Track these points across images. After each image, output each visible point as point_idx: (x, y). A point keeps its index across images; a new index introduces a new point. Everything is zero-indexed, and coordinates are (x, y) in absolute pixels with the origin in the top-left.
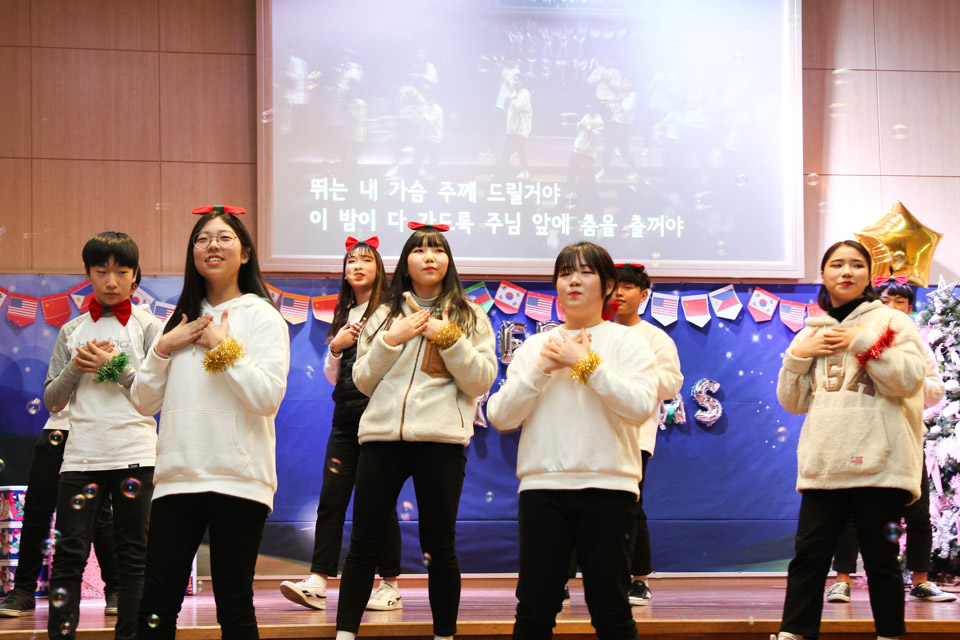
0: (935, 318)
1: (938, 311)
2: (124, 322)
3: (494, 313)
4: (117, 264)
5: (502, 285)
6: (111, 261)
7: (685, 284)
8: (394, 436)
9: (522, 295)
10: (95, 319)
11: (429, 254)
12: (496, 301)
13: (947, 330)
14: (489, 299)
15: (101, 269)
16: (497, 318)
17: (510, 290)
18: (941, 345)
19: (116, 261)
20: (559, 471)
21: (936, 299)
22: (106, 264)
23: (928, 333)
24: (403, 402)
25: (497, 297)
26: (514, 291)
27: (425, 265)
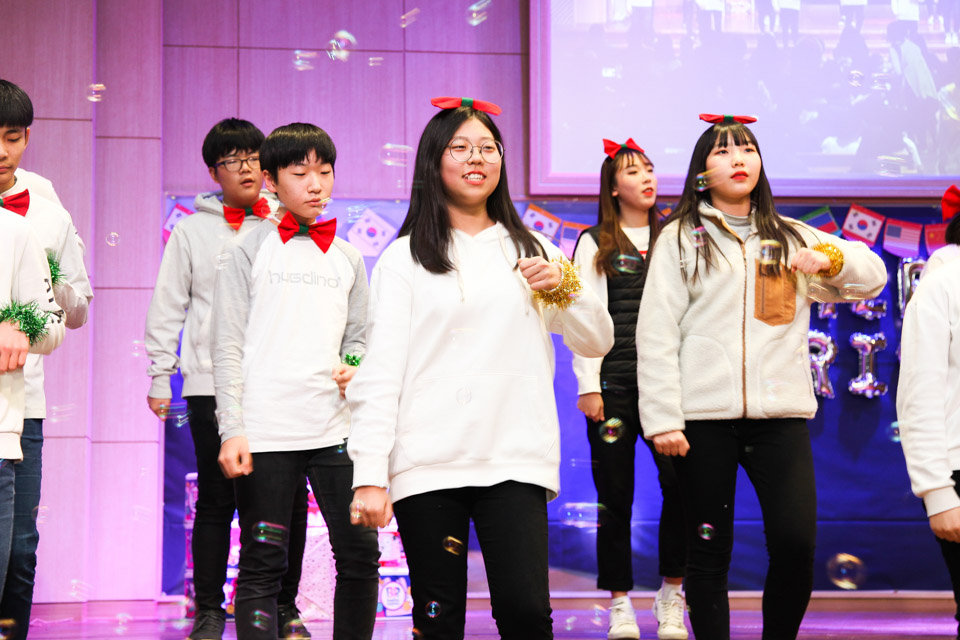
2: (324, 248)
4: (320, 161)
6: (312, 155)
8: (734, 412)
9: (879, 223)
10: (285, 239)
11: (737, 154)
15: (299, 169)
17: (863, 216)
19: (318, 157)
22: (305, 162)
24: (741, 367)
26: (869, 219)
27: (733, 171)
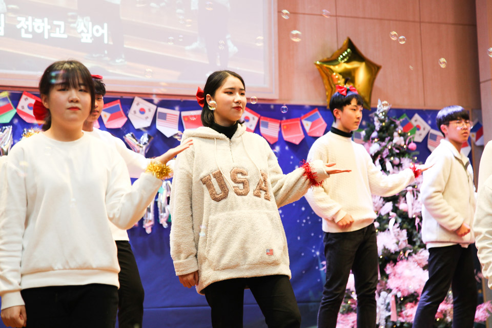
0: (374, 134)
1: (378, 128)
3: (16, 121)
5: (24, 97)
7: (185, 102)
12: (19, 110)
13: (384, 144)
14: (12, 108)
16: (19, 127)
18: (379, 156)
20: (65, 269)
21: (376, 119)
23: (370, 146)
25: (19, 107)
